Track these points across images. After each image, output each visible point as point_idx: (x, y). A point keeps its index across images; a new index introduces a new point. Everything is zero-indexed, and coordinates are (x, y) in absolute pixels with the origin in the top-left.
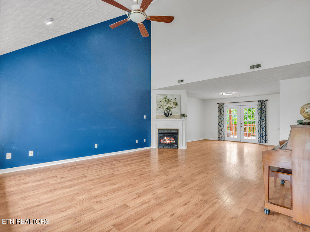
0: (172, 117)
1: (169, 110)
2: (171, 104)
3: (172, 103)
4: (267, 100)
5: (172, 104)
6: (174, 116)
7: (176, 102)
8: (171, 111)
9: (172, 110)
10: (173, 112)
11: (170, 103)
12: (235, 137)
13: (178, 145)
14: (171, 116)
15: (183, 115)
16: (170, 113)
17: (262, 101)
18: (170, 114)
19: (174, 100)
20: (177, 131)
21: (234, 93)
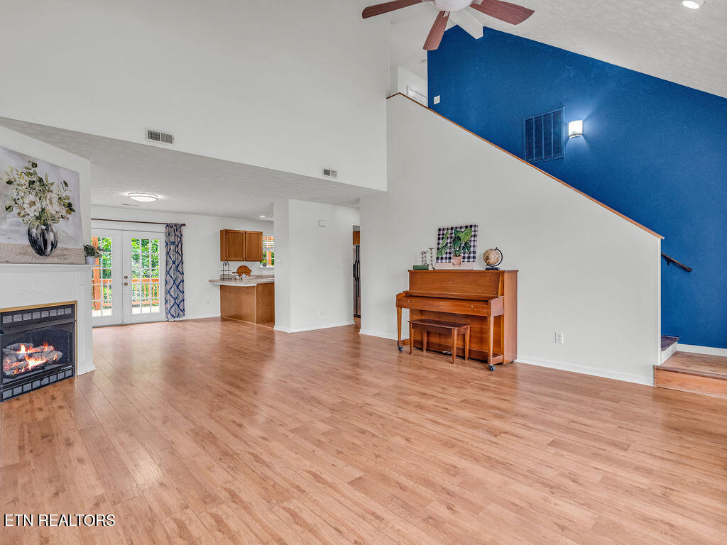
0: (58, 256)
1: (45, 224)
2: (51, 203)
3: (54, 196)
4: (184, 225)
5: (55, 200)
6: (65, 252)
7: (67, 198)
8: (52, 230)
9: (55, 227)
10: (60, 237)
11: (48, 195)
12: (108, 312)
13: (73, 366)
14: (56, 251)
15: (90, 251)
16: (50, 237)
17: (175, 225)
18: (52, 245)
19: (63, 191)
20: (68, 311)
21: (160, 197)
